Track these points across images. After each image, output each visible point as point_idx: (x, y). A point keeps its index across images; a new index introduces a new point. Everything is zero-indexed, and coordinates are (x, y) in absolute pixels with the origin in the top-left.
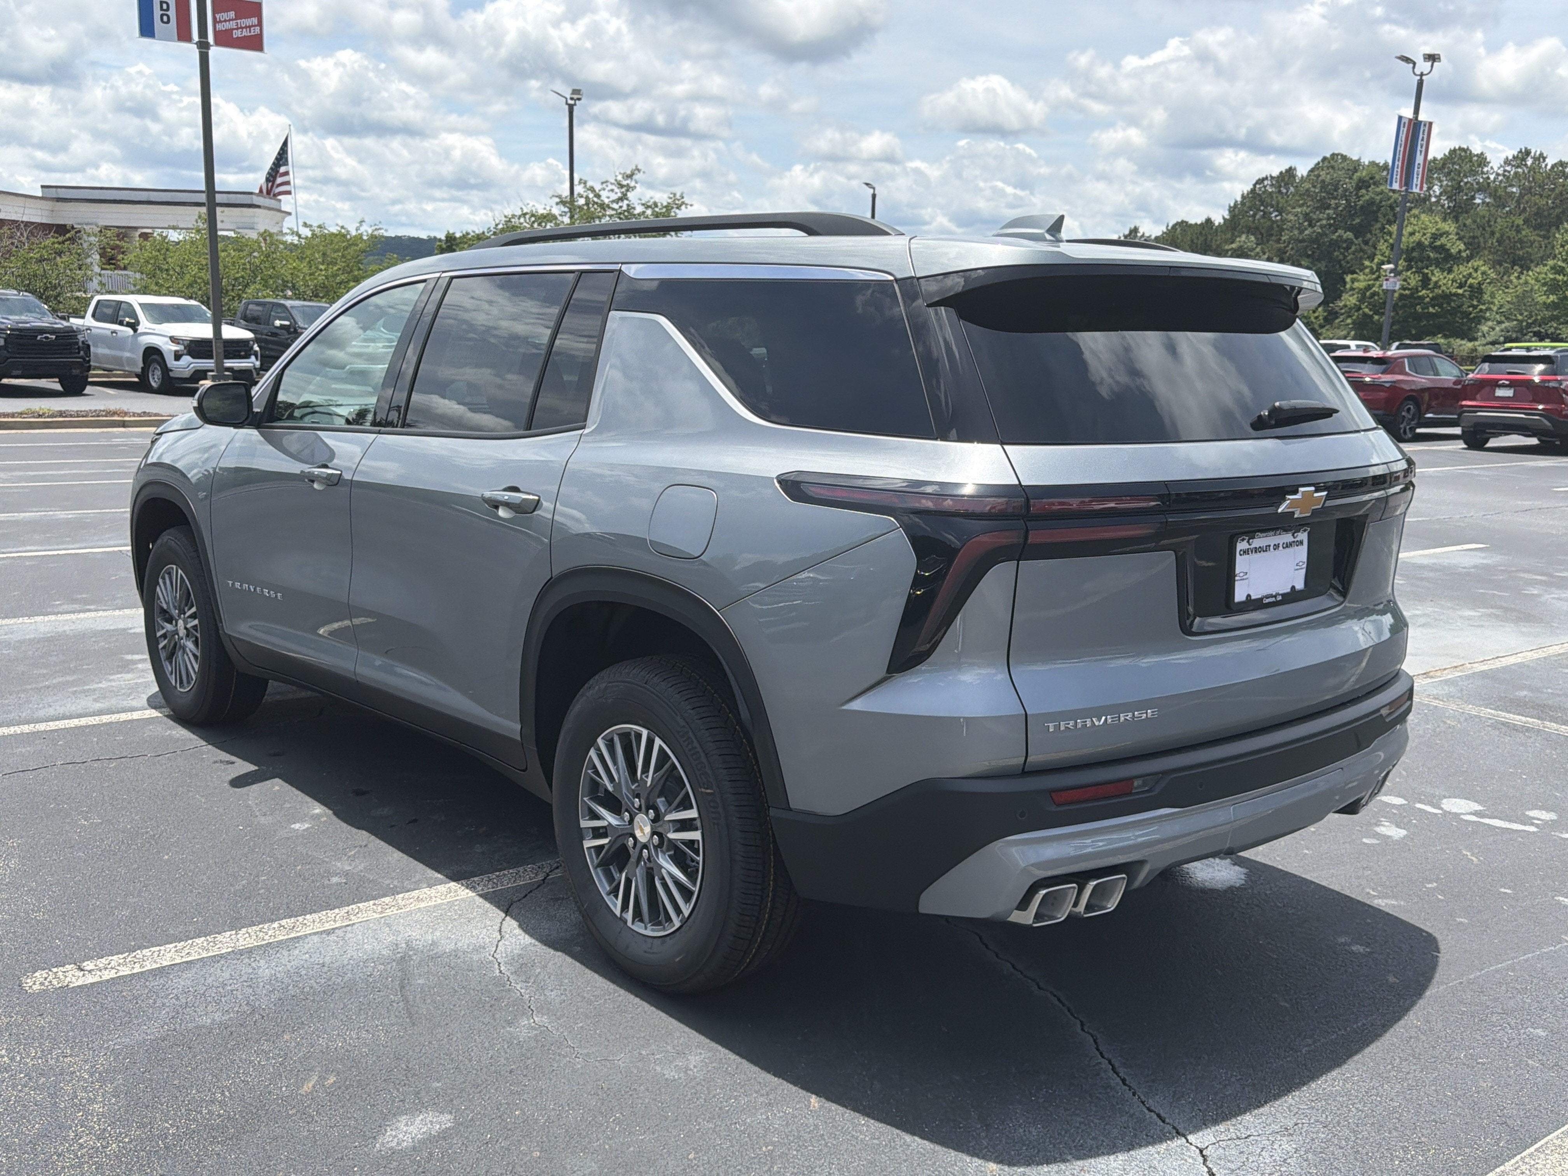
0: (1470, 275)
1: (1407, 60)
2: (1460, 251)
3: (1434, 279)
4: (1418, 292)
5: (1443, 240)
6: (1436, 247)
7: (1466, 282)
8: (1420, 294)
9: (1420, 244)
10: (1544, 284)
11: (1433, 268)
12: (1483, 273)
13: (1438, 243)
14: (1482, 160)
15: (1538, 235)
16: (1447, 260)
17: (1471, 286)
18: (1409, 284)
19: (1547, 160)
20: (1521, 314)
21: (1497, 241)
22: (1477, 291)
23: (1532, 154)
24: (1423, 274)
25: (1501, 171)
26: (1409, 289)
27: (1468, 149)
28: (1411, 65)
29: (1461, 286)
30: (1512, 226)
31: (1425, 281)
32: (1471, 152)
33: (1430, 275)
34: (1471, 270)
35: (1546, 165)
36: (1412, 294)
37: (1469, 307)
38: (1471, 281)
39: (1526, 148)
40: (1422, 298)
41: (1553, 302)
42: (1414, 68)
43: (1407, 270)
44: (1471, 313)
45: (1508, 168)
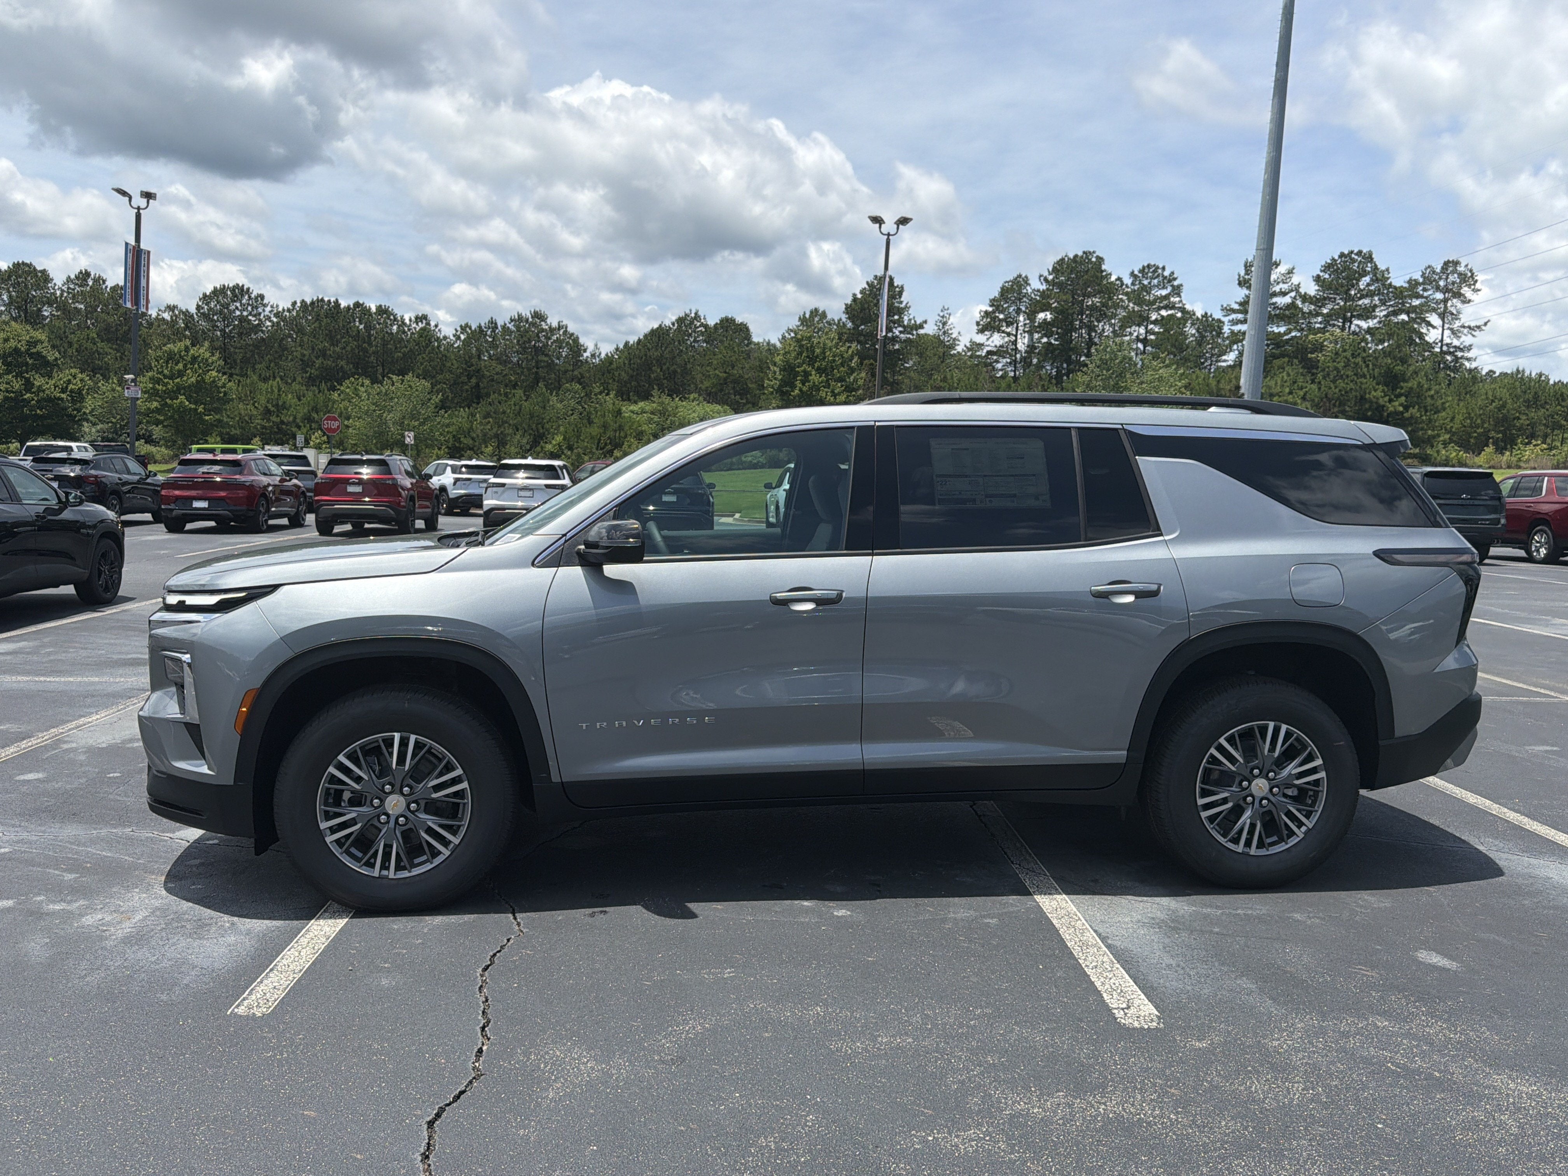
0: (69, 382)
1: (123, 193)
2: (56, 359)
3: (37, 383)
4: (22, 396)
5: (39, 347)
6: (33, 353)
7: (67, 387)
8: (25, 397)
9: (16, 350)
10: (145, 392)
11: (33, 372)
12: (82, 380)
13: (34, 350)
14: (44, 278)
15: (111, 348)
16: (46, 367)
17: (72, 391)
18: (12, 387)
19: (107, 283)
20: (115, 418)
21: (77, 351)
22: (78, 396)
23: (92, 276)
24: (26, 378)
25: (65, 288)
26: (13, 392)
27: (31, 264)
28: (127, 199)
29: (63, 391)
30: (88, 339)
31: (28, 385)
32: (35, 268)
33: (32, 379)
34: (70, 377)
35: (106, 287)
36: (16, 397)
37: (73, 410)
38: (71, 386)
39: (86, 270)
40: (28, 401)
41: (156, 408)
42: (130, 200)
43: (8, 374)
44: (75, 416)
45: (72, 286)
